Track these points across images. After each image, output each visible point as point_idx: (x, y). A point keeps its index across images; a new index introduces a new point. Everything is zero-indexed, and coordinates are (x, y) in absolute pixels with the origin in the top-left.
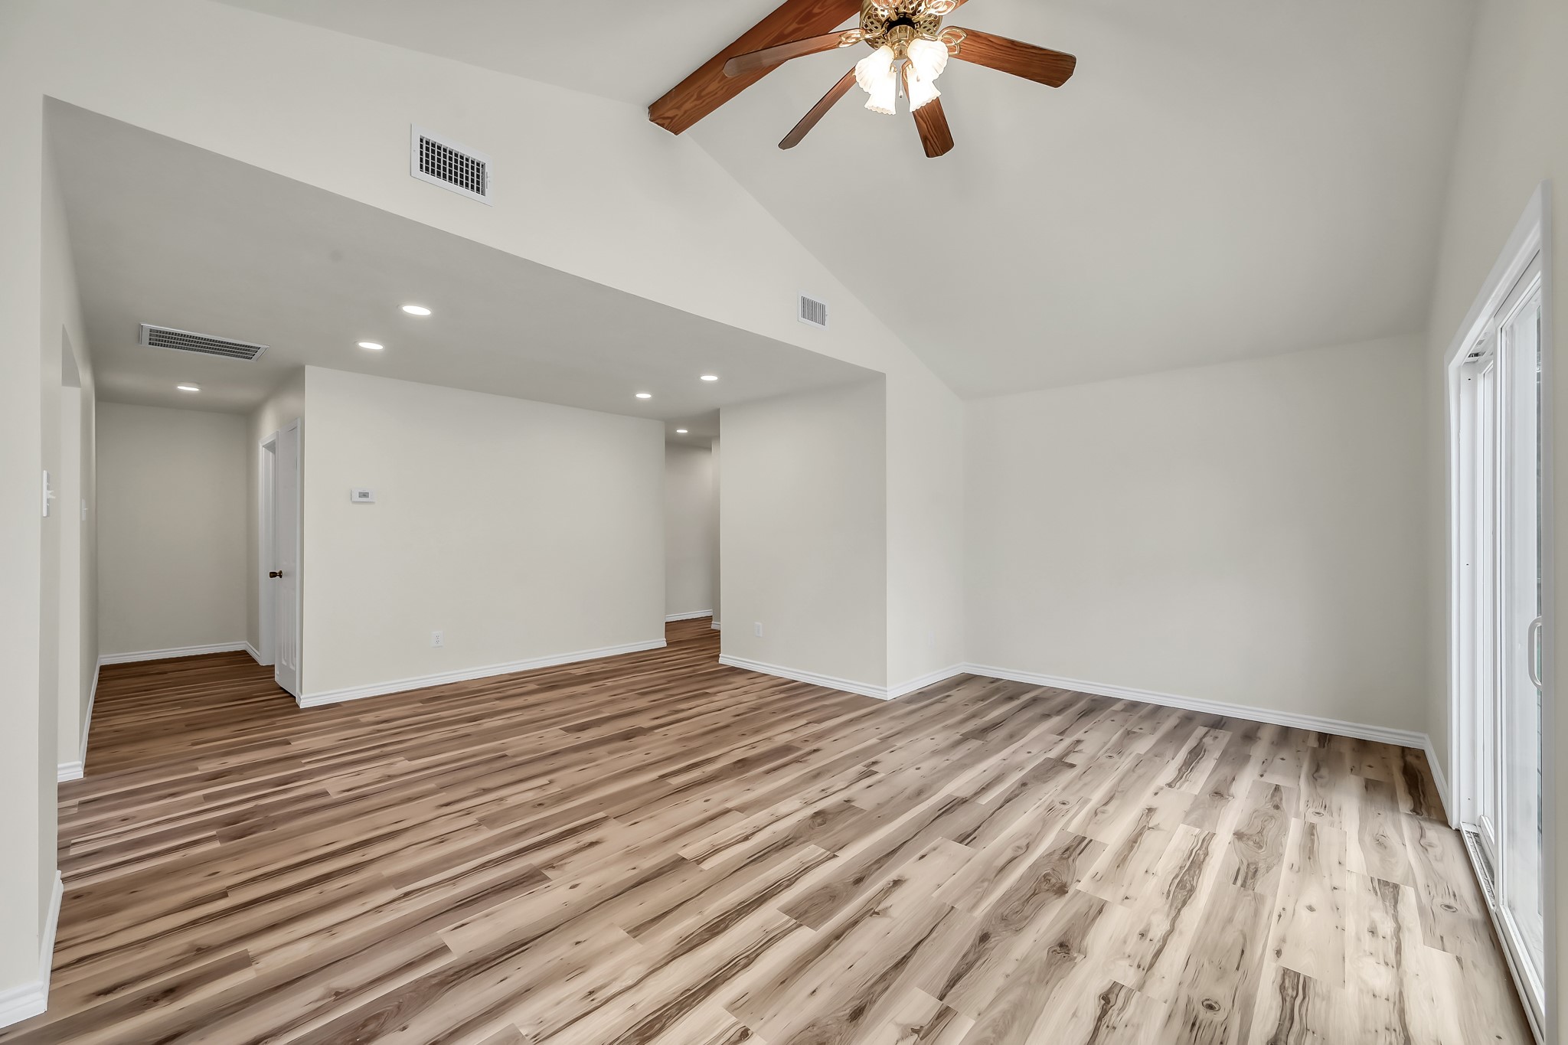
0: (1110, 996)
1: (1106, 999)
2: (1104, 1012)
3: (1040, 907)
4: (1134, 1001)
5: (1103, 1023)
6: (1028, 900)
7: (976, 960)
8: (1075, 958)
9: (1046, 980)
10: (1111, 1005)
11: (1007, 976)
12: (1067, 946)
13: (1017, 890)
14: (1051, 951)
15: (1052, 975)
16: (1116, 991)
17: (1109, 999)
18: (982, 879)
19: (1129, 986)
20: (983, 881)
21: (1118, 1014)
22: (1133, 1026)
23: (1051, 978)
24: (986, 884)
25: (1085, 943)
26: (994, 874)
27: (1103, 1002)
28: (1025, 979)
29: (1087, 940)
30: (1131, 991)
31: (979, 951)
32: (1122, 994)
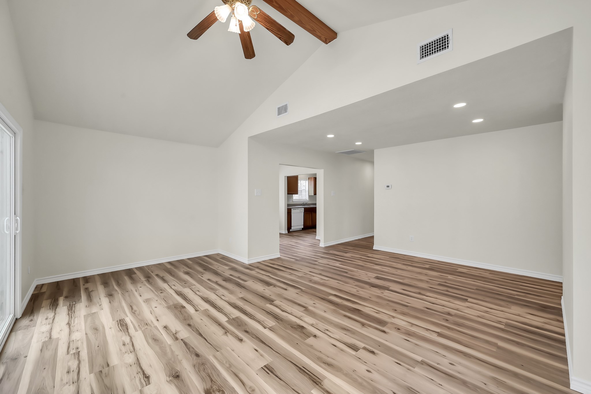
0: (147, 379)
1: (147, 377)
2: (144, 374)
3: (203, 379)
4: (139, 385)
5: (141, 371)
6: (209, 376)
7: (189, 350)
8: (169, 378)
9: (168, 364)
10: (144, 377)
11: (177, 355)
12: (176, 378)
13: (218, 375)
14: (178, 372)
15: (168, 367)
16: (147, 382)
17: (147, 378)
18: (231, 365)
19: (144, 388)
20: (230, 365)
21: (140, 377)
22: (133, 379)
23: (167, 366)
24: (228, 365)
25: (173, 385)
26: (233, 371)
27: (147, 376)
28: (173, 359)
29: (174, 386)
30: (143, 387)
31: (192, 352)
32: (144, 383)
